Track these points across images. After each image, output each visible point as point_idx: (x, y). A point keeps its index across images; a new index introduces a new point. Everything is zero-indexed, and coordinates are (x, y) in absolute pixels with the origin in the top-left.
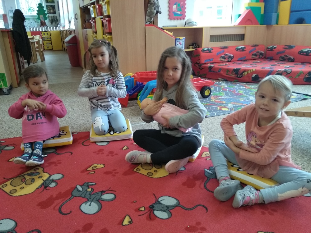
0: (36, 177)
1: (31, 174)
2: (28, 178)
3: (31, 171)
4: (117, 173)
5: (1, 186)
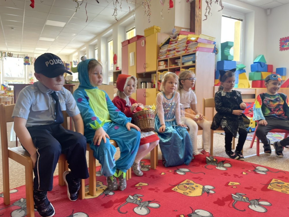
0: (194, 186)
1: (188, 184)
2: (188, 186)
3: (185, 182)
5: (173, 189)
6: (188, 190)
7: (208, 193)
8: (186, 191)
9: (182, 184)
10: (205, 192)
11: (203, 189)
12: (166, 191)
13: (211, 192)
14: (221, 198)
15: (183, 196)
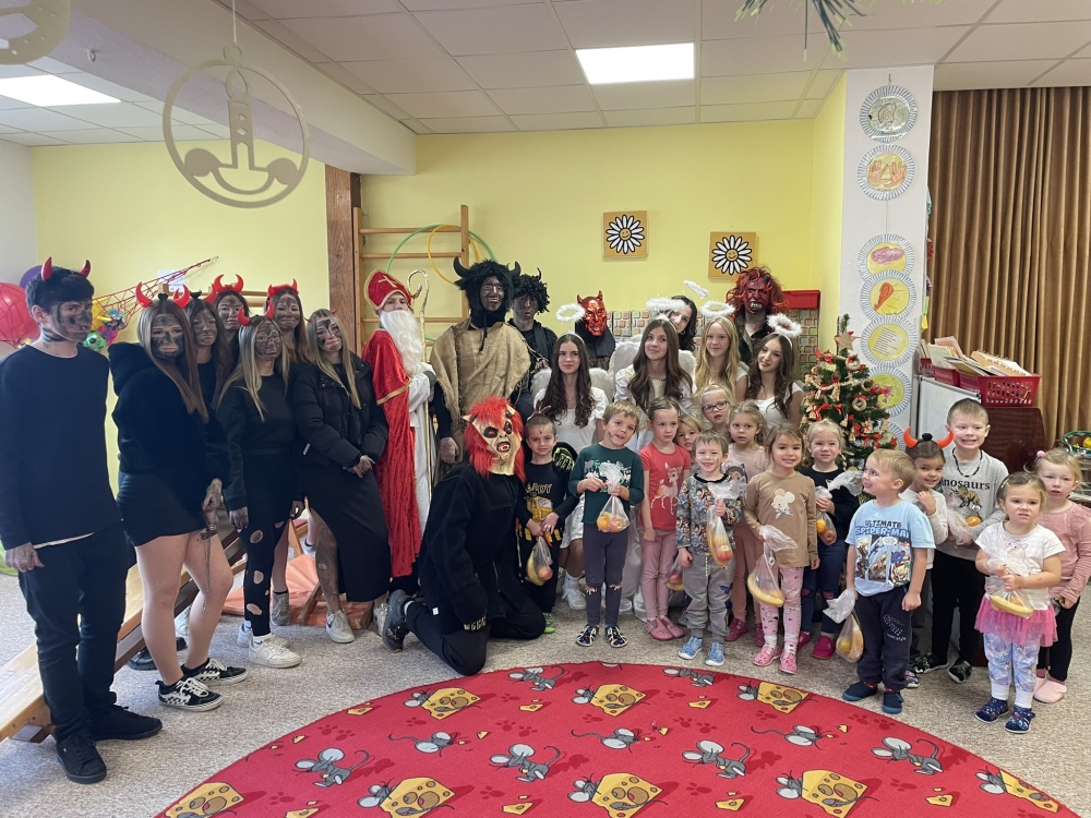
0: (613, 800)
1: (624, 806)
2: (626, 800)
3: (629, 813)
4: (482, 792)
5: (659, 790)
6: (626, 788)
7: (588, 782)
8: (630, 785)
9: (637, 805)
10: (592, 784)
11: (595, 791)
12: (674, 785)
13: (580, 784)
14: (571, 768)
15: (640, 772)
